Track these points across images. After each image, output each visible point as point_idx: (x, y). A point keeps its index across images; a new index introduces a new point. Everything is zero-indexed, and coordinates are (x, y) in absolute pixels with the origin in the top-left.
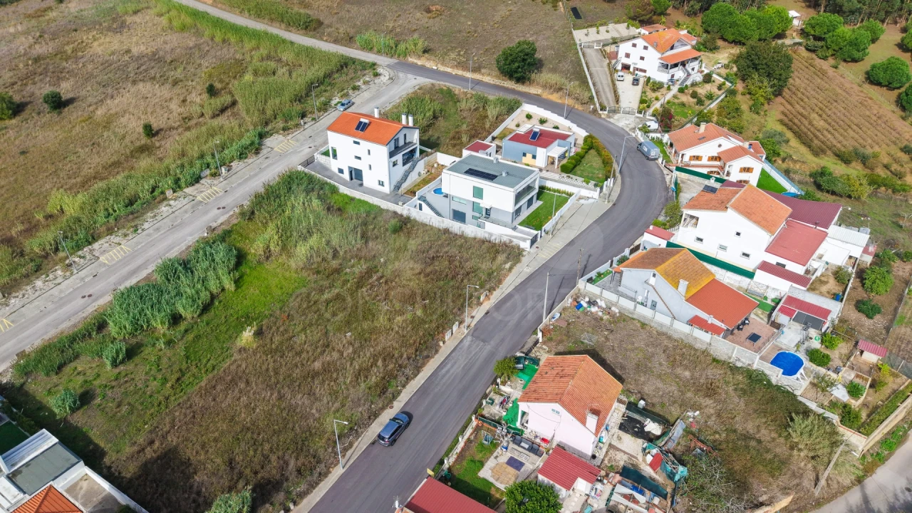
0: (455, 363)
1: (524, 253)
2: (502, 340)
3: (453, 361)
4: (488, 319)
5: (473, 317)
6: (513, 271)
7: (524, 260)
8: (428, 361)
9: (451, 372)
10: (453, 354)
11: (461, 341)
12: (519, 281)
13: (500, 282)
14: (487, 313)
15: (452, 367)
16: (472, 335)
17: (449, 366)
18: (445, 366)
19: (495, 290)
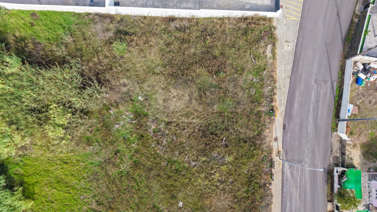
0: (291, 197)
1: (275, 24)
2: (313, 153)
3: (288, 197)
4: (289, 134)
5: (276, 139)
6: (278, 57)
7: (278, 33)
8: (271, 209)
9: (294, 208)
10: (285, 190)
11: (283, 173)
12: (290, 67)
13: (275, 81)
14: (284, 128)
15: (291, 203)
16: (287, 161)
17: (288, 204)
18: (285, 205)
19: (275, 94)
